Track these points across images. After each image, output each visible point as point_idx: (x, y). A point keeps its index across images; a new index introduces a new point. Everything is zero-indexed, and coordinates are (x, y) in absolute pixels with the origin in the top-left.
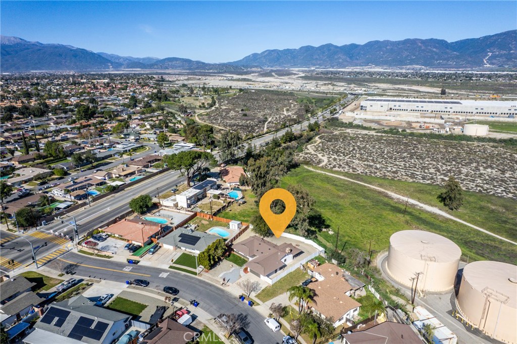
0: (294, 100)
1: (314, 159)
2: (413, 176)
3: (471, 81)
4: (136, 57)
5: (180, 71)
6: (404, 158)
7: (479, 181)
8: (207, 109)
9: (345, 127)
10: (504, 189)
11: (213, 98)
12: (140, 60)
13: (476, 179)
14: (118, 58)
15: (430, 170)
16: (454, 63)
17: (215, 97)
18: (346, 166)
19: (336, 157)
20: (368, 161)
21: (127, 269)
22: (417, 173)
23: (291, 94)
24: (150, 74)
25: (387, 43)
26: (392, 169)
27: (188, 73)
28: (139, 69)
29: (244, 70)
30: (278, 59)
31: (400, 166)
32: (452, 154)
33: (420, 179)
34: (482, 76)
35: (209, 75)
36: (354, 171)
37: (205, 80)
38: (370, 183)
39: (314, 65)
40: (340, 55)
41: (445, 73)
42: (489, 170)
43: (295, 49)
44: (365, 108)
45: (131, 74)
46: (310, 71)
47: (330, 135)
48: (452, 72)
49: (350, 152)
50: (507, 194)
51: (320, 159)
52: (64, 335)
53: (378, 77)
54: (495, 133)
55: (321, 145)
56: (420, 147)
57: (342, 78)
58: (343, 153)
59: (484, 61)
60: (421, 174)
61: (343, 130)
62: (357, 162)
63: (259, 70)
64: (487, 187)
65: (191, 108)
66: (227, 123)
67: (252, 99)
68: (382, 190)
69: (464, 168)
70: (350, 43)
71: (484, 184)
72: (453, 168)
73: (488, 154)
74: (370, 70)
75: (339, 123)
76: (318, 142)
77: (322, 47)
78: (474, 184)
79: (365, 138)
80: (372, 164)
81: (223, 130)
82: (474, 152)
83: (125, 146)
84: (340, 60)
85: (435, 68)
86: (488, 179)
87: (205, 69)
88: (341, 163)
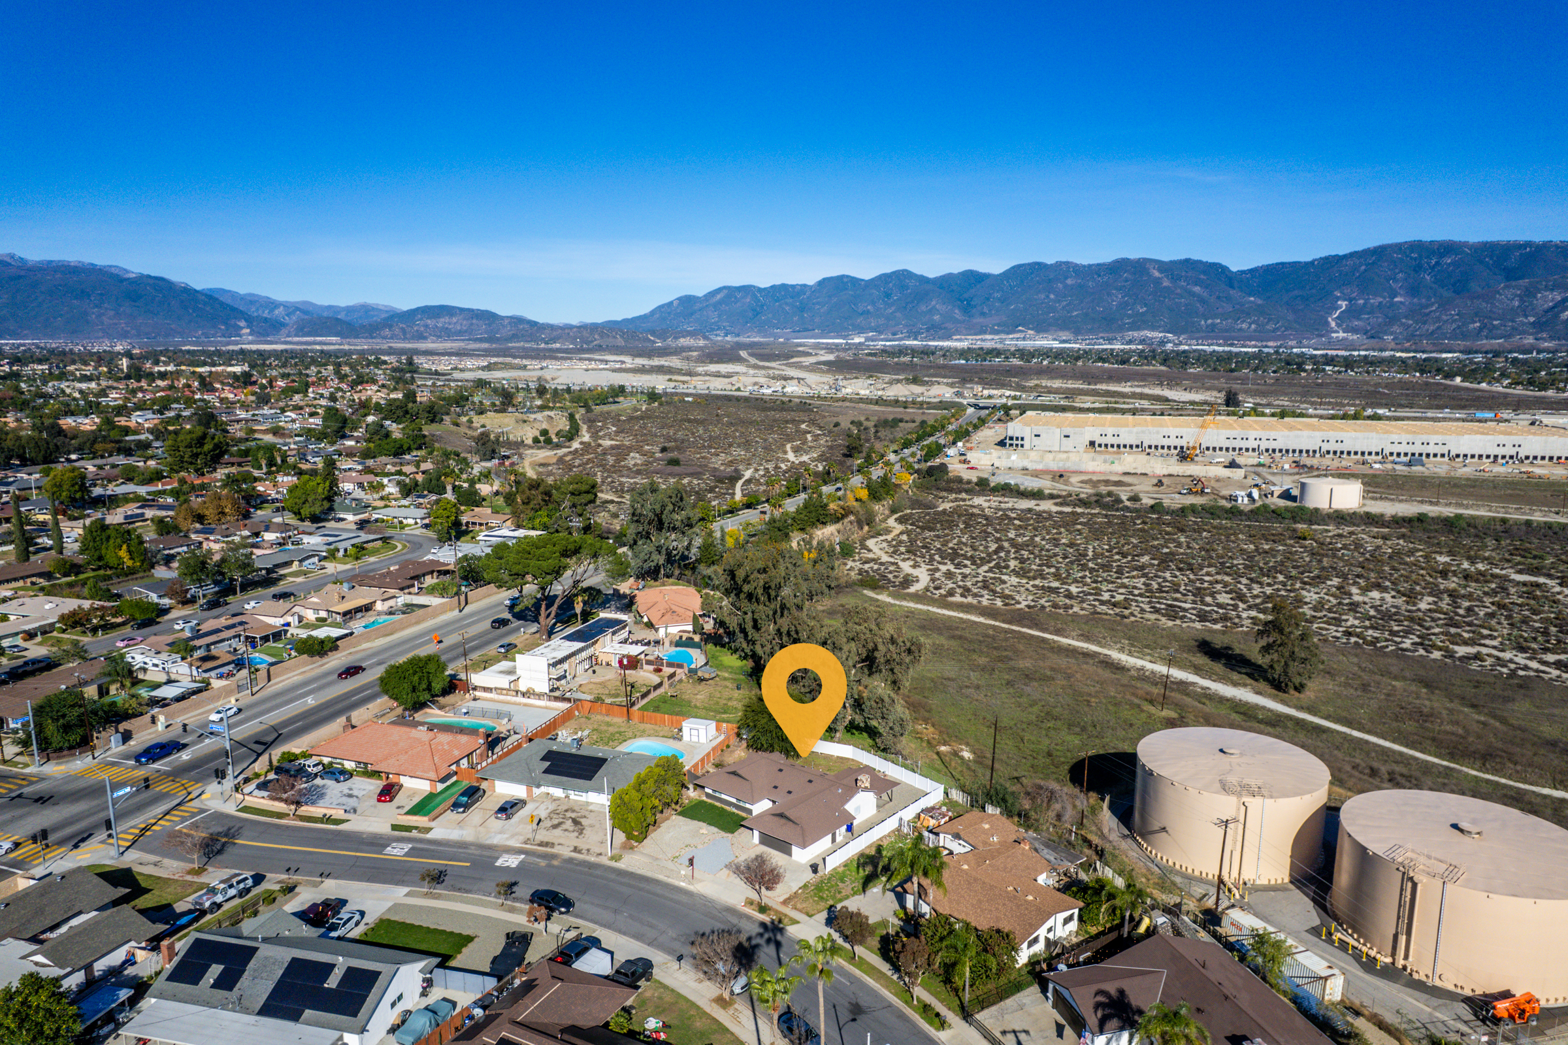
0: (812, 422)
1: (890, 576)
2: (1173, 612)
3: (1303, 374)
4: (326, 304)
5: (461, 345)
6: (1142, 568)
7: (1352, 621)
8: (558, 446)
9: (967, 491)
10: (1418, 640)
11: (571, 417)
12: (339, 312)
13: (1344, 617)
14: (272, 305)
15: (1218, 596)
16: (1253, 326)
17: (577, 416)
18: (985, 592)
19: (952, 568)
20: (1044, 579)
21: (397, 851)
22: (1183, 605)
23: (804, 407)
24: (372, 352)
25: (1064, 269)
26: (1113, 597)
27: (485, 350)
28: (334, 339)
29: (654, 342)
30: (756, 314)
31: (1135, 588)
32: (1274, 556)
33: (1194, 621)
34: (1330, 361)
35: (552, 355)
36: (1006, 605)
37: (542, 369)
38: (1058, 632)
39: (861, 330)
40: (934, 303)
41: (1230, 352)
42: (1375, 594)
43: (805, 285)
44: (1019, 442)
45: (312, 351)
46: (849, 347)
47: (929, 514)
48: (1250, 350)
49: (989, 555)
50: (1427, 651)
51: (908, 575)
52: (246, 1011)
53: (1045, 363)
54: (1379, 503)
55: (904, 537)
56: (1183, 539)
57: (944, 367)
58: (972, 558)
59: (1328, 323)
60: (1194, 609)
61: (964, 500)
62: (1014, 580)
63: (702, 343)
64: (1375, 635)
65: (509, 444)
66: (622, 484)
67: (689, 421)
68: (1094, 648)
69: (1309, 591)
70: (961, 270)
71: (1366, 628)
72: (1278, 590)
73: (1367, 555)
74: (1021, 343)
75: (950, 481)
76: (896, 532)
77: (884, 279)
78: (1341, 629)
79: (1028, 519)
80: (1056, 584)
81: (612, 502)
82: (1331, 549)
83: (331, 539)
84: (936, 317)
85: (1202, 338)
86: (1374, 617)
87: (537, 340)
88: (969, 584)
